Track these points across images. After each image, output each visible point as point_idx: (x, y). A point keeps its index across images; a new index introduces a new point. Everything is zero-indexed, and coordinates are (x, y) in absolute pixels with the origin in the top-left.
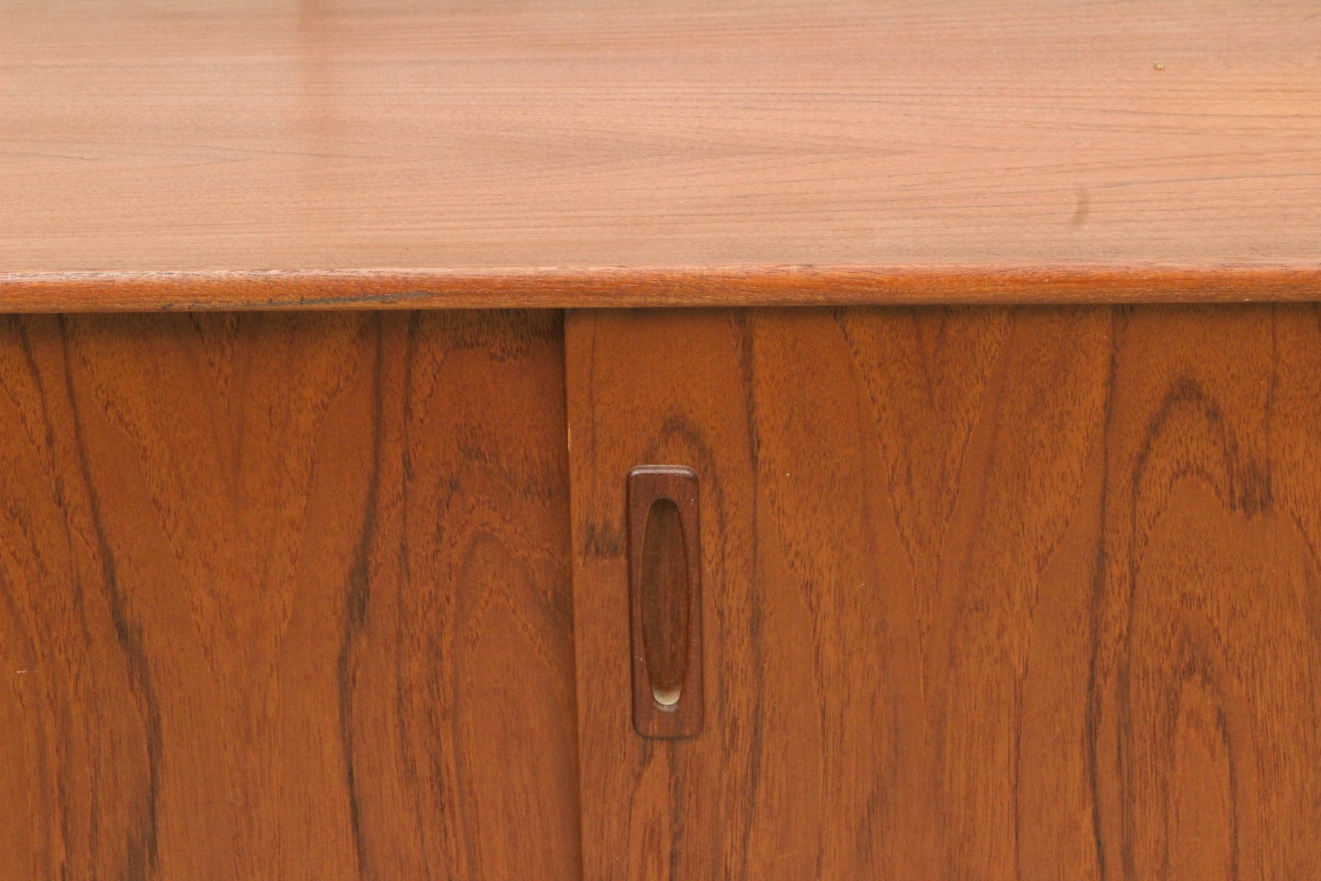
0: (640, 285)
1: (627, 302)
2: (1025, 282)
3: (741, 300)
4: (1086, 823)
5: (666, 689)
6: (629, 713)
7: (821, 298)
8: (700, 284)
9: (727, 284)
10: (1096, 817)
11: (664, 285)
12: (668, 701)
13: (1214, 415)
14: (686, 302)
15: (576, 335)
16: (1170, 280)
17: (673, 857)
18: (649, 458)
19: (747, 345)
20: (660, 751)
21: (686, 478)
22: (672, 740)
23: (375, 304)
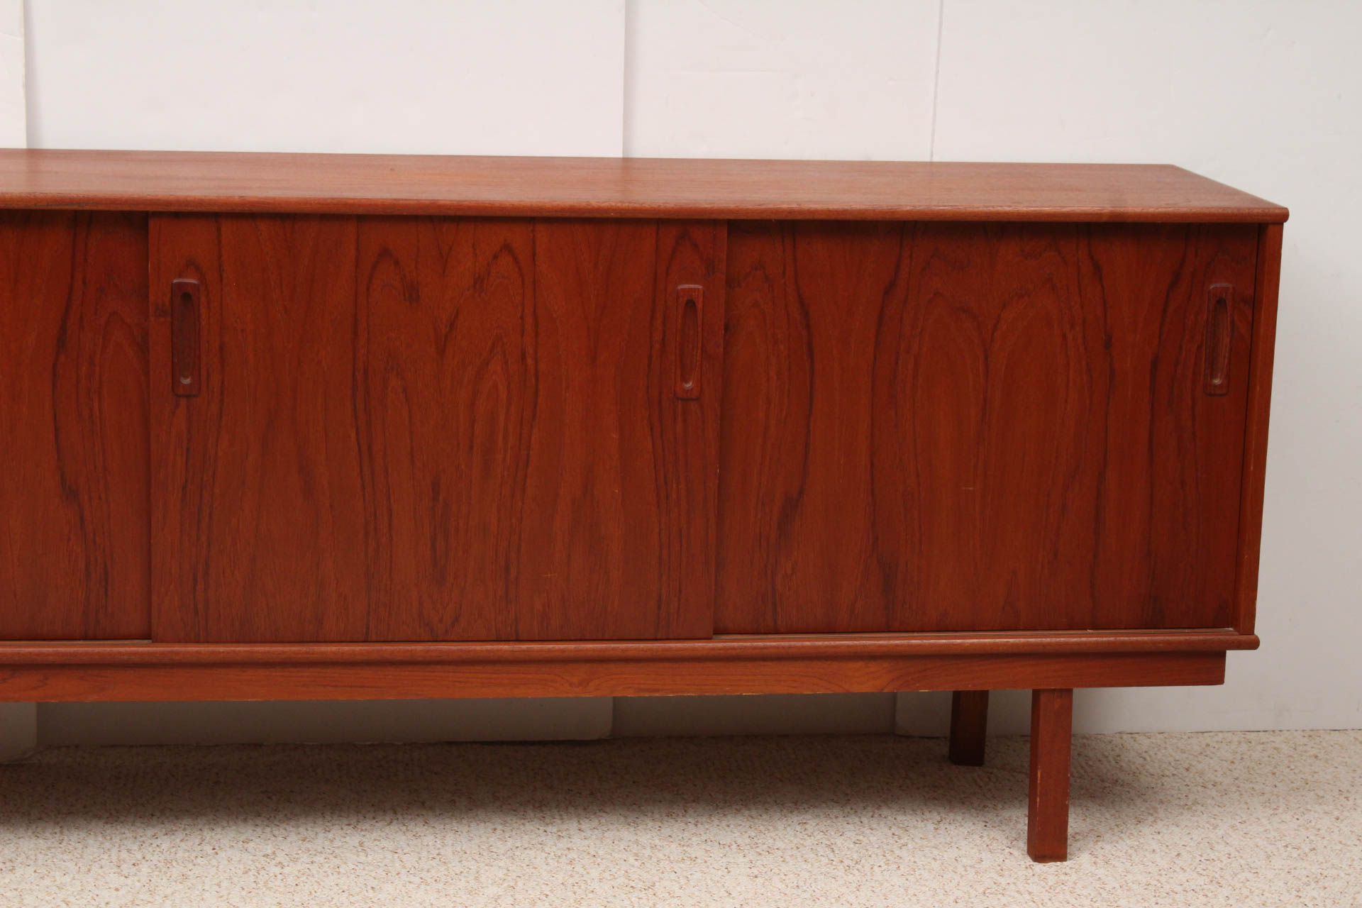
0: (178, 202)
1: (173, 209)
2: (323, 204)
3: (216, 209)
4: (353, 435)
5: (186, 377)
6: (171, 385)
7: (246, 209)
8: (200, 202)
9: (212, 202)
10: (357, 433)
11: (186, 202)
12: (187, 381)
13: (397, 263)
14: (195, 210)
15: (153, 224)
16: (376, 205)
17: (188, 449)
18: (180, 276)
19: (219, 230)
20: (183, 402)
21: (195, 284)
22: (188, 397)
23: (76, 207)
